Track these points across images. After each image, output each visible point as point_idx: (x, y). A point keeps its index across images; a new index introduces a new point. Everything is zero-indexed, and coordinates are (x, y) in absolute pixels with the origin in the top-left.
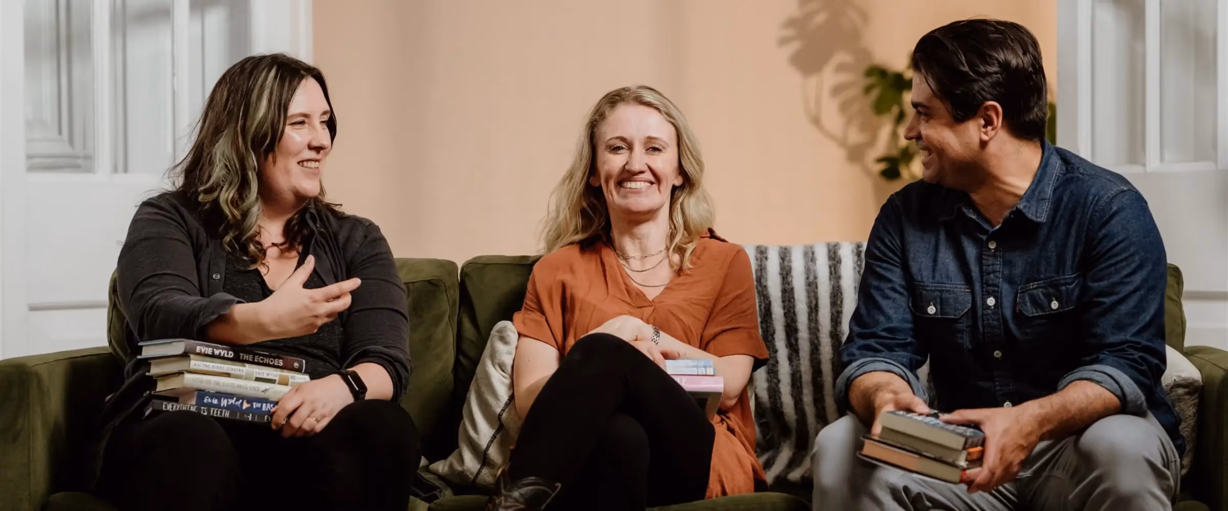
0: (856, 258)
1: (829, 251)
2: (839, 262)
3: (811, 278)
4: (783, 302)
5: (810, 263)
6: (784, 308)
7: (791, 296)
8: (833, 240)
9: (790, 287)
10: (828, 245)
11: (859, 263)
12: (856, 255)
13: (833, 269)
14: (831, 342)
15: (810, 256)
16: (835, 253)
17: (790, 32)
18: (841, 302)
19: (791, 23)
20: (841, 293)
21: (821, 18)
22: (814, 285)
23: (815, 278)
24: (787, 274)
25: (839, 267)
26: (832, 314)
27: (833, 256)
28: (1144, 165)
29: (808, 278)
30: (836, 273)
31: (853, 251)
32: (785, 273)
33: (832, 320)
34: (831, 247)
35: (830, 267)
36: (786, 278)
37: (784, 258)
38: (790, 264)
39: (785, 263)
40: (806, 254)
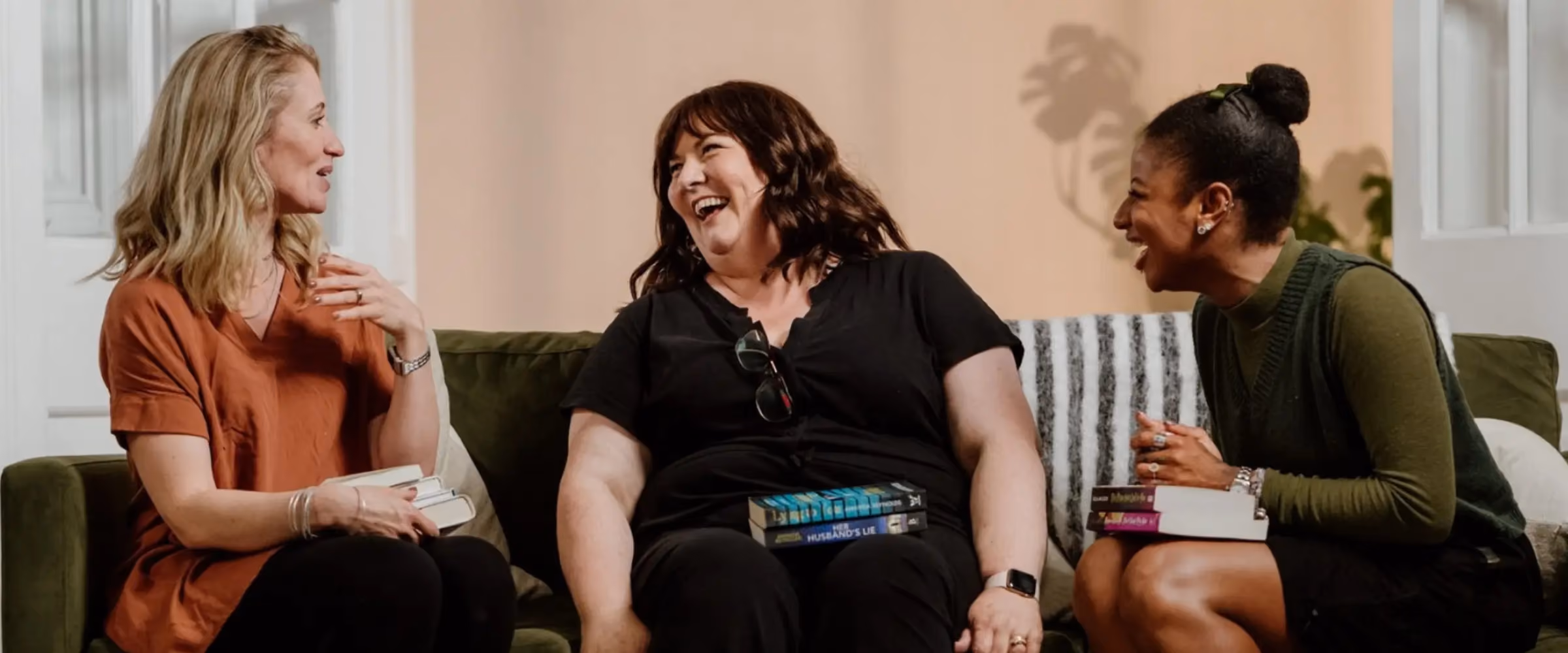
0: (1132, 332)
1: (1099, 323)
2: (1112, 336)
3: (1076, 355)
4: (1038, 382)
5: (1075, 337)
6: (1039, 389)
7: (1048, 376)
8: (1103, 312)
9: (1048, 363)
10: (1097, 317)
11: (1137, 337)
12: (1133, 328)
13: (1103, 343)
14: (1098, 438)
15: (1074, 330)
16: (1106, 325)
17: (1034, 84)
18: (1113, 388)
19: (1037, 72)
20: (1113, 377)
21: (1077, 65)
22: (1080, 364)
23: (1081, 354)
24: (1045, 348)
25: (1112, 342)
26: (1101, 404)
27: (1104, 329)
28: (1507, 227)
29: (1071, 353)
30: (1107, 348)
31: (1129, 324)
32: (1041, 346)
33: (1101, 411)
34: (1101, 319)
35: (1100, 341)
36: (1044, 352)
37: (1041, 329)
38: (1049, 336)
39: (1043, 335)
40: (1068, 325)
